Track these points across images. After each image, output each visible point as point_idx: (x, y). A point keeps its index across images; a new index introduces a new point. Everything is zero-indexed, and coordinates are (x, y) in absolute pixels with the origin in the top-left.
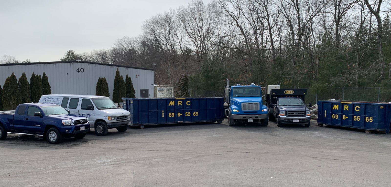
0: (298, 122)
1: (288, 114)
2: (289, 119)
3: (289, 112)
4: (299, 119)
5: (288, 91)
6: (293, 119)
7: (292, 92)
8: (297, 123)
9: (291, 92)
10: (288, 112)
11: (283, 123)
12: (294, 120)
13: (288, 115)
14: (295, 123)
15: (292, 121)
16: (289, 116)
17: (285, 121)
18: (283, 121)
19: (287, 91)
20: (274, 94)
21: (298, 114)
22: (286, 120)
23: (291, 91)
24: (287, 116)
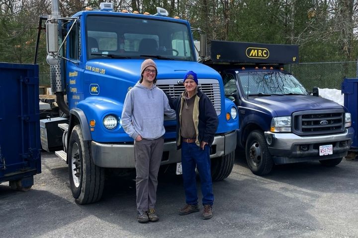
0: (331, 153)
1: (301, 127)
2: (307, 146)
3: (304, 116)
4: (334, 143)
5: (256, 51)
6: (317, 145)
7: (265, 53)
8: (329, 155)
9: (262, 54)
10: (301, 119)
11: (285, 161)
12: (321, 147)
13: (304, 130)
14: (324, 156)
15: (315, 151)
16: (306, 132)
17: (294, 153)
18: (287, 153)
19: (253, 51)
20: (218, 57)
21: (329, 122)
22: (298, 148)
23: (262, 50)
24: (300, 132)
